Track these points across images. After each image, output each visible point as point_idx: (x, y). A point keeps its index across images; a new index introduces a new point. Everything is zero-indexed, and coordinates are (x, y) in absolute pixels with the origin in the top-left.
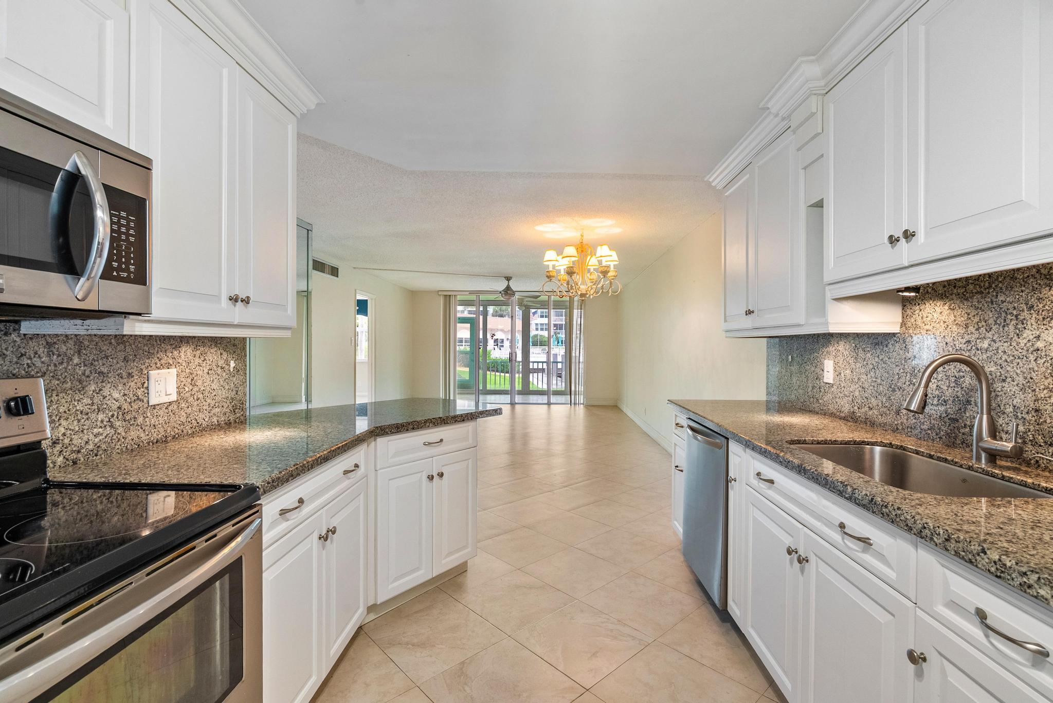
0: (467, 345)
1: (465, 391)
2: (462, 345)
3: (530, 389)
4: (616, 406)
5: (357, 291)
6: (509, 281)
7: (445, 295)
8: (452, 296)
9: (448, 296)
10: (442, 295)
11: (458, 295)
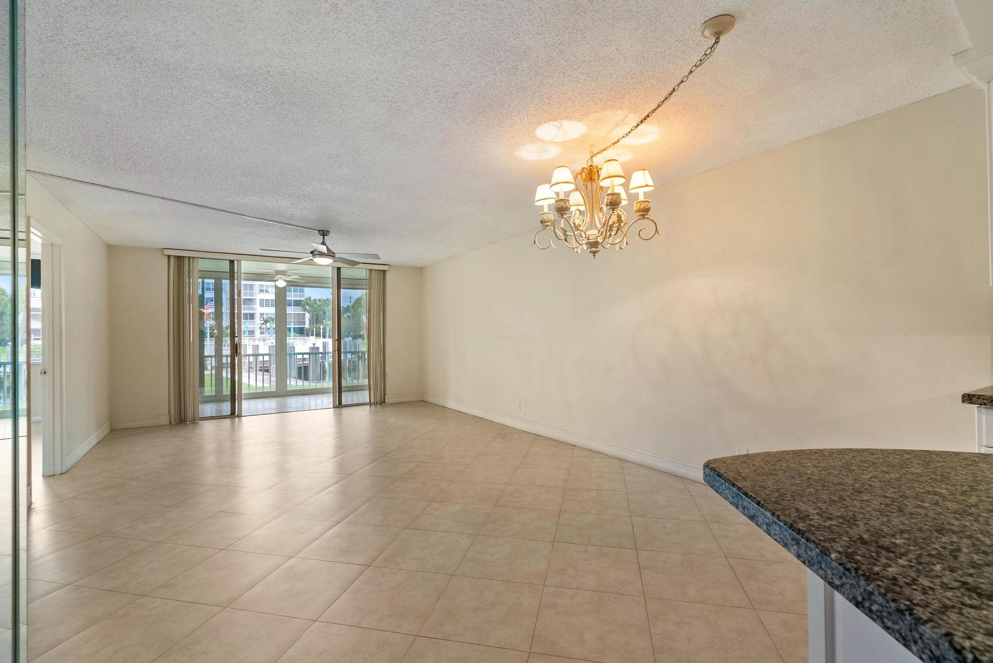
4: (424, 400)
5: (32, 221)
6: (324, 237)
7: (174, 256)
8: (189, 258)
9: (179, 259)
10: (169, 256)
11: (200, 258)
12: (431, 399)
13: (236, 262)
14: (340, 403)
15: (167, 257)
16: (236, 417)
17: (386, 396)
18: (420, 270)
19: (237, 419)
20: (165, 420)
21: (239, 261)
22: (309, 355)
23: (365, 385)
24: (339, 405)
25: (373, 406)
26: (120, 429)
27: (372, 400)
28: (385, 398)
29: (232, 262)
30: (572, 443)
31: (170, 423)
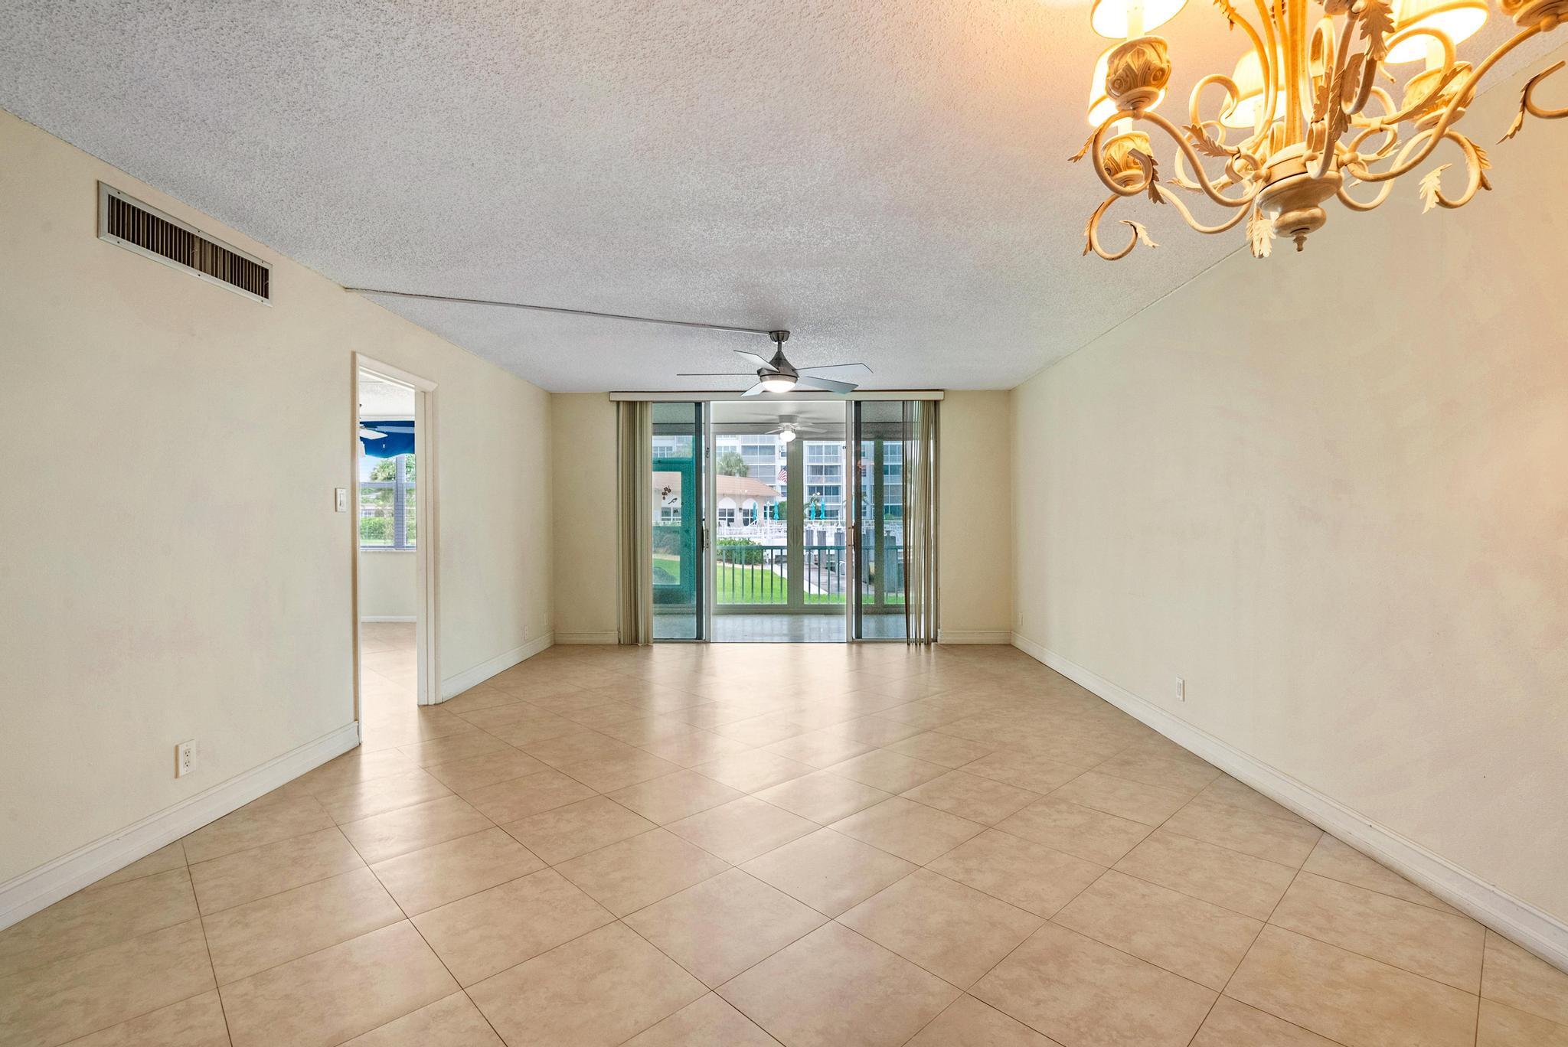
0: (677, 520)
1: (668, 607)
2: (669, 520)
3: (805, 603)
4: (1010, 644)
5: (360, 358)
6: (780, 344)
7: (623, 401)
8: (641, 402)
9: (632, 405)
10: (618, 403)
11: (654, 402)
12: (1021, 643)
13: (703, 404)
14: (859, 635)
15: (615, 404)
16: (703, 643)
17: (938, 630)
18: (1007, 396)
19: (704, 646)
20: (612, 638)
21: (707, 402)
22: (819, 550)
23: (900, 606)
24: (858, 638)
25: (913, 647)
26: (564, 645)
27: (912, 636)
28: (937, 632)
29: (698, 404)
30: (1316, 821)
31: (620, 641)
